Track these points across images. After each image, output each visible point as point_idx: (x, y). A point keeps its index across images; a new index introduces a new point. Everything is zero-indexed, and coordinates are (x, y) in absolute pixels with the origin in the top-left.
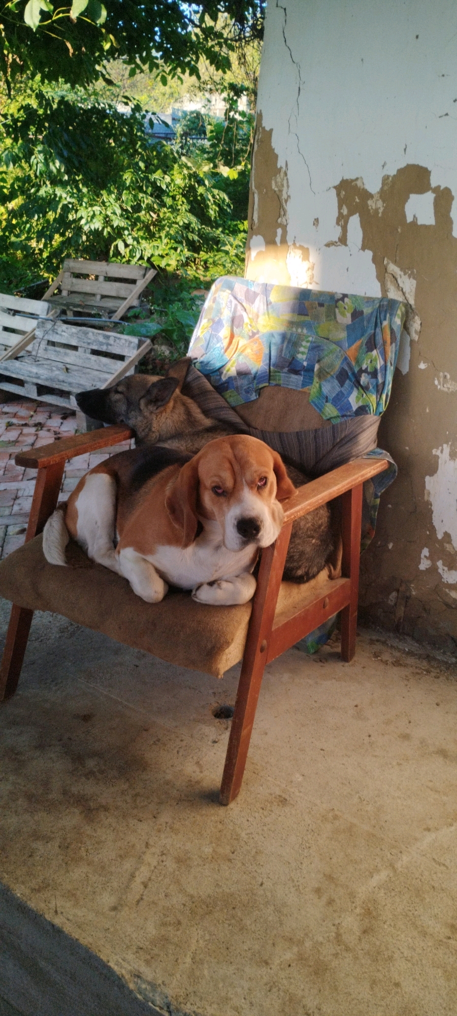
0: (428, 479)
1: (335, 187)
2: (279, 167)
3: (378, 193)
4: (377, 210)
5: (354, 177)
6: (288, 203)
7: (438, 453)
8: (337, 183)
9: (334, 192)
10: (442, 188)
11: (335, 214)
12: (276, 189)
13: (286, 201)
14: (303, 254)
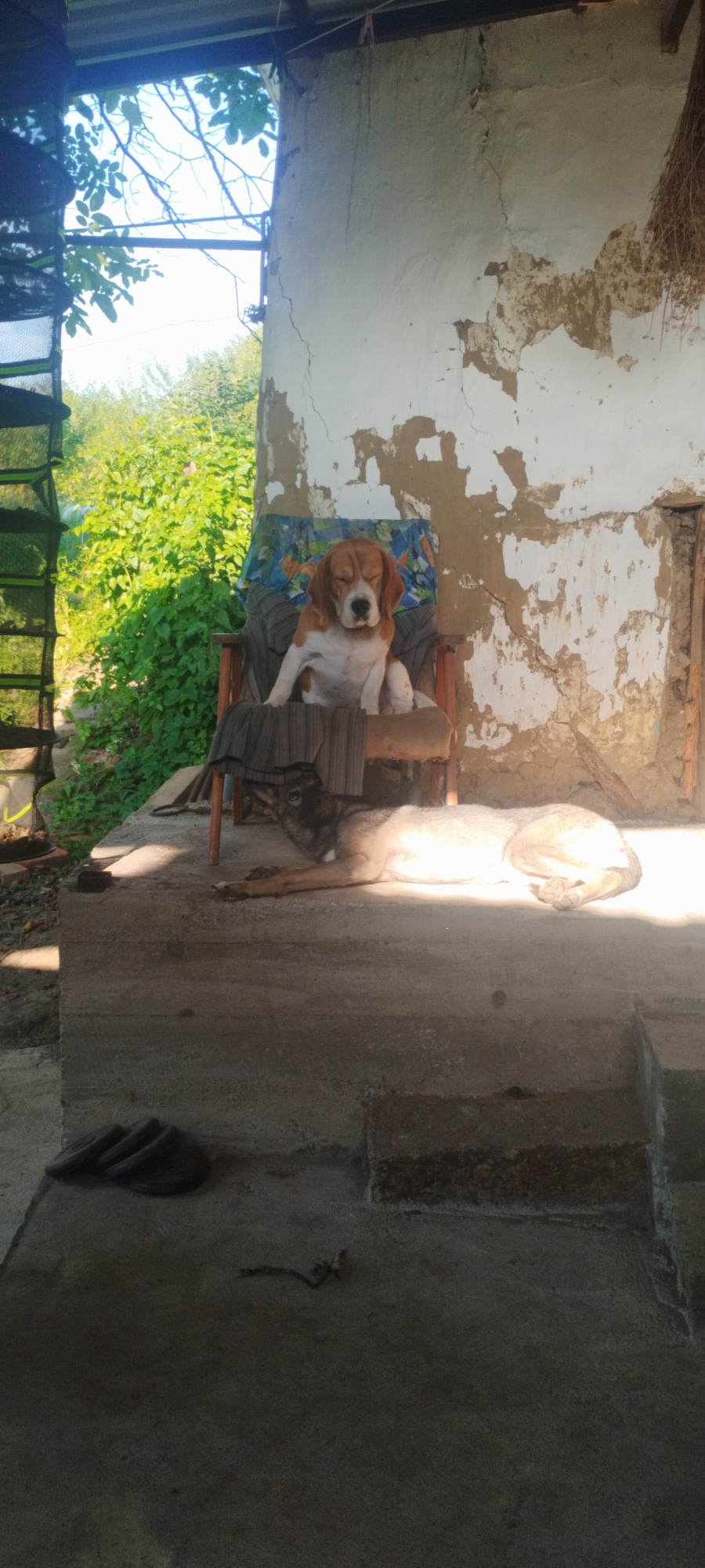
0: (465, 662)
1: (352, 436)
2: (295, 422)
3: (391, 439)
4: (390, 453)
5: (367, 428)
6: (306, 452)
7: (472, 639)
8: (353, 432)
10: (446, 433)
11: (353, 457)
12: (293, 441)
13: (304, 450)
14: (324, 493)
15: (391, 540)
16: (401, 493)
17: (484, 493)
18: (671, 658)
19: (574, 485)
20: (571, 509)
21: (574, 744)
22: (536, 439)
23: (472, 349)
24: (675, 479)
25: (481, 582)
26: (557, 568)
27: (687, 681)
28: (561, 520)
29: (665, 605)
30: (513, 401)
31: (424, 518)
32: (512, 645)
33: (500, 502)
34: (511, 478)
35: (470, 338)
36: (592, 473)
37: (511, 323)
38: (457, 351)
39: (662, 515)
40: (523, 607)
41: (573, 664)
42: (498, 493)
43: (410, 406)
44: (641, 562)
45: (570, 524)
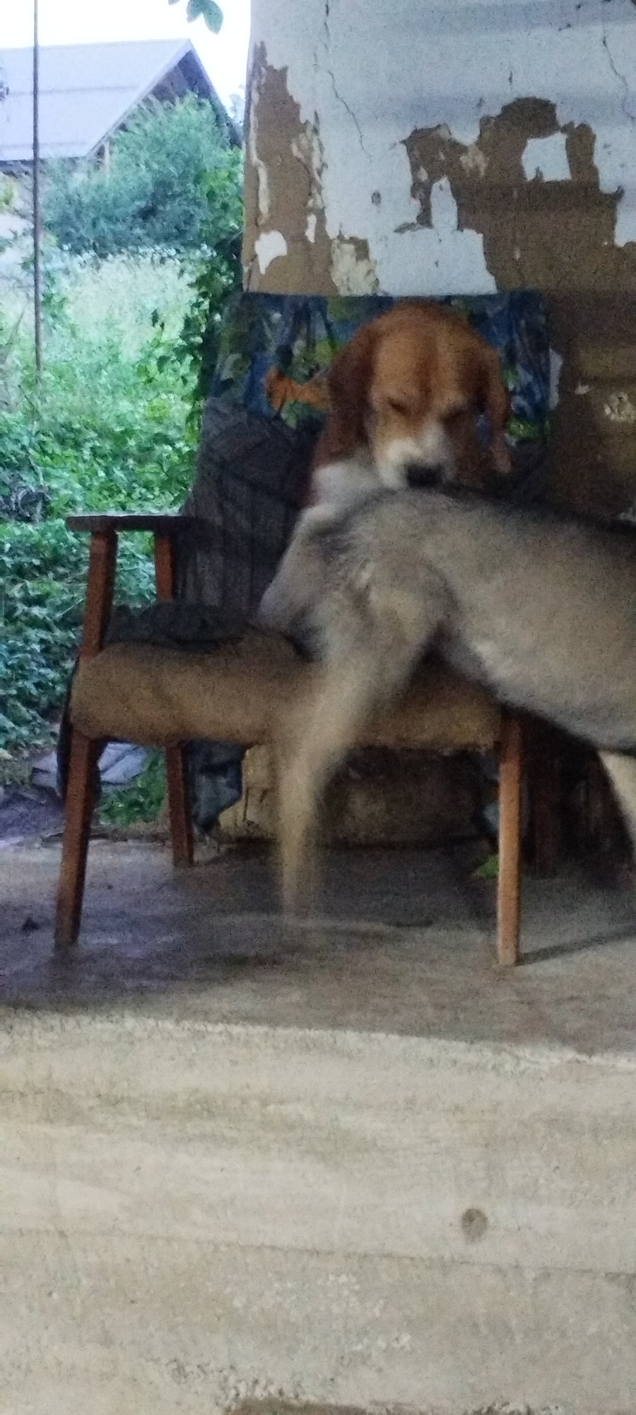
1: (404, 142)
2: (303, 121)
3: (475, 143)
4: (475, 169)
5: (433, 125)
6: (323, 175)
8: (407, 135)
9: (403, 149)
10: (576, 125)
12: (300, 156)
13: (320, 173)
14: (356, 250)
16: (500, 245)
43: (509, 78)
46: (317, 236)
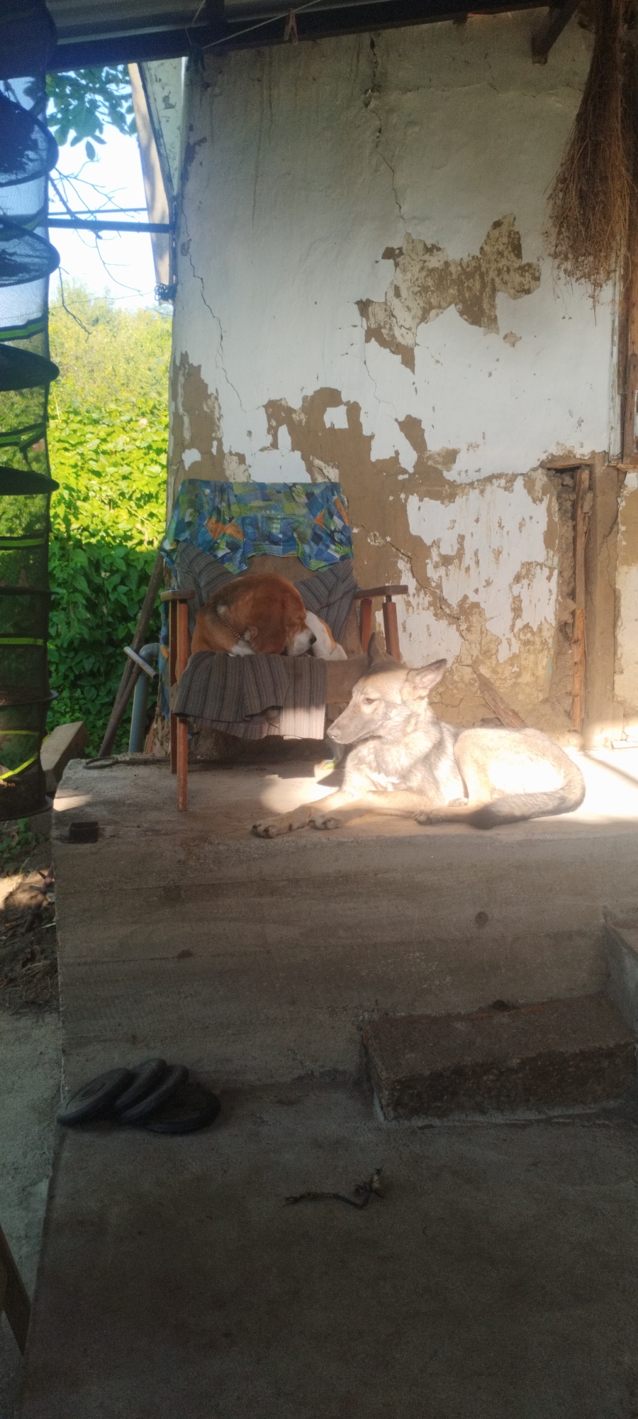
0: (377, 613)
1: (264, 406)
2: (209, 393)
3: (300, 408)
4: (300, 421)
5: (278, 398)
6: (221, 421)
8: (265, 402)
9: (263, 409)
10: (351, 402)
11: (266, 426)
12: (208, 411)
13: (219, 419)
14: (239, 459)
15: (307, 501)
16: (311, 458)
17: (388, 458)
18: (559, 603)
19: (468, 450)
20: (466, 471)
21: (477, 685)
22: (434, 408)
23: (373, 326)
24: (558, 443)
25: (388, 539)
26: (456, 525)
27: (573, 624)
28: (459, 482)
29: (553, 556)
30: (412, 373)
31: (333, 481)
32: (418, 596)
33: (403, 465)
34: (411, 444)
35: (370, 316)
36: (484, 438)
37: (407, 303)
38: (359, 328)
39: (547, 475)
40: (427, 561)
41: (473, 612)
42: (400, 457)
43: (317, 378)
44: (531, 518)
45: (466, 484)
46: (217, 451)
